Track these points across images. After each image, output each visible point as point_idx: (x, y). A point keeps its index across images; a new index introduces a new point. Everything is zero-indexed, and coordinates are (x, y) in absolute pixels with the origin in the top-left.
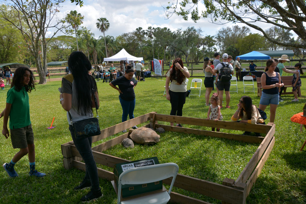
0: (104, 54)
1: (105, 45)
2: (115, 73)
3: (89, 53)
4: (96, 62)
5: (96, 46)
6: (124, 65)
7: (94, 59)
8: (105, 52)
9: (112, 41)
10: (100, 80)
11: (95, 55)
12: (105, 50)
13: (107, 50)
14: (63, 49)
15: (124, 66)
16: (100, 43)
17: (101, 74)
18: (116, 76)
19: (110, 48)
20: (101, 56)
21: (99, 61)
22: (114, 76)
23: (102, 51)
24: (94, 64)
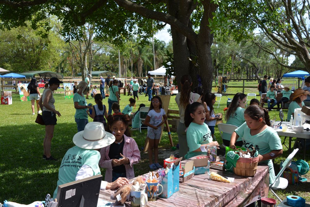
0: (151, 64)
1: (153, 52)
2: (158, 88)
3: (133, 61)
4: (141, 74)
5: (142, 53)
6: (168, 79)
7: (138, 69)
8: (153, 60)
9: (163, 47)
10: (142, 94)
11: (140, 65)
12: (153, 59)
13: (156, 59)
14: (100, 55)
15: (168, 81)
16: (148, 50)
17: (145, 88)
18: (159, 90)
19: (160, 56)
20: (148, 66)
21: (145, 72)
22: (156, 90)
23: (150, 60)
24: (139, 76)
